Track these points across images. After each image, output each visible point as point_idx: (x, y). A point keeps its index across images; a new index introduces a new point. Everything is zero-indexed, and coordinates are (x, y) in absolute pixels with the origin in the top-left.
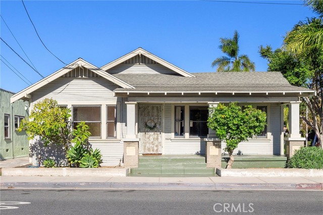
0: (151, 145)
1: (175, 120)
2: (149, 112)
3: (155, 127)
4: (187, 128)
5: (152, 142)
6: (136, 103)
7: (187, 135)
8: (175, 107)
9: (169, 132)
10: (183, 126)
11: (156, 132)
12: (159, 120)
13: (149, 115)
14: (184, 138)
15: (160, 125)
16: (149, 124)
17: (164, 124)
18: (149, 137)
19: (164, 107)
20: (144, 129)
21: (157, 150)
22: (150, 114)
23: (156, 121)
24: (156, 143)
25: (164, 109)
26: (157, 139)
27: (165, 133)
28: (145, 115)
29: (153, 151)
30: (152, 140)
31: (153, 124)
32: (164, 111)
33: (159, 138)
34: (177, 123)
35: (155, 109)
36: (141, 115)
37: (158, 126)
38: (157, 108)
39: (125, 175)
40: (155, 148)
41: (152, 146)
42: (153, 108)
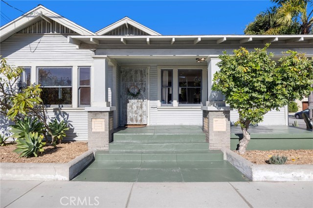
0: (134, 115)
1: (162, 86)
2: (131, 77)
3: (138, 93)
4: (175, 95)
5: (136, 111)
6: (106, 56)
7: (175, 103)
8: (162, 71)
9: (155, 99)
10: (171, 93)
11: (139, 99)
12: (144, 86)
13: (131, 80)
14: (172, 106)
15: (144, 91)
16: (132, 91)
17: (149, 91)
18: (132, 105)
19: (149, 70)
20: (126, 96)
21: (141, 120)
22: (133, 79)
23: (140, 87)
24: (140, 112)
25: (149, 73)
26: (141, 107)
27: (150, 100)
28: (127, 79)
29: (137, 121)
30: (135, 109)
31: (136, 91)
32: (149, 75)
33: (144, 106)
34: (164, 90)
35: (139, 74)
36: (123, 79)
37: (142, 92)
38: (141, 71)
39: (67, 178)
40: (139, 118)
41: (136, 115)
42: (136, 72)
